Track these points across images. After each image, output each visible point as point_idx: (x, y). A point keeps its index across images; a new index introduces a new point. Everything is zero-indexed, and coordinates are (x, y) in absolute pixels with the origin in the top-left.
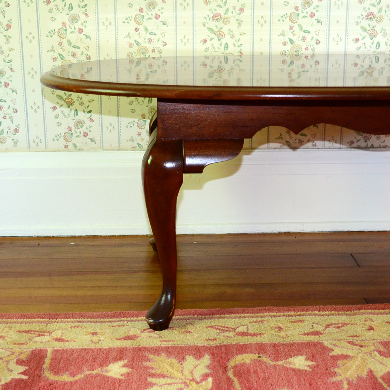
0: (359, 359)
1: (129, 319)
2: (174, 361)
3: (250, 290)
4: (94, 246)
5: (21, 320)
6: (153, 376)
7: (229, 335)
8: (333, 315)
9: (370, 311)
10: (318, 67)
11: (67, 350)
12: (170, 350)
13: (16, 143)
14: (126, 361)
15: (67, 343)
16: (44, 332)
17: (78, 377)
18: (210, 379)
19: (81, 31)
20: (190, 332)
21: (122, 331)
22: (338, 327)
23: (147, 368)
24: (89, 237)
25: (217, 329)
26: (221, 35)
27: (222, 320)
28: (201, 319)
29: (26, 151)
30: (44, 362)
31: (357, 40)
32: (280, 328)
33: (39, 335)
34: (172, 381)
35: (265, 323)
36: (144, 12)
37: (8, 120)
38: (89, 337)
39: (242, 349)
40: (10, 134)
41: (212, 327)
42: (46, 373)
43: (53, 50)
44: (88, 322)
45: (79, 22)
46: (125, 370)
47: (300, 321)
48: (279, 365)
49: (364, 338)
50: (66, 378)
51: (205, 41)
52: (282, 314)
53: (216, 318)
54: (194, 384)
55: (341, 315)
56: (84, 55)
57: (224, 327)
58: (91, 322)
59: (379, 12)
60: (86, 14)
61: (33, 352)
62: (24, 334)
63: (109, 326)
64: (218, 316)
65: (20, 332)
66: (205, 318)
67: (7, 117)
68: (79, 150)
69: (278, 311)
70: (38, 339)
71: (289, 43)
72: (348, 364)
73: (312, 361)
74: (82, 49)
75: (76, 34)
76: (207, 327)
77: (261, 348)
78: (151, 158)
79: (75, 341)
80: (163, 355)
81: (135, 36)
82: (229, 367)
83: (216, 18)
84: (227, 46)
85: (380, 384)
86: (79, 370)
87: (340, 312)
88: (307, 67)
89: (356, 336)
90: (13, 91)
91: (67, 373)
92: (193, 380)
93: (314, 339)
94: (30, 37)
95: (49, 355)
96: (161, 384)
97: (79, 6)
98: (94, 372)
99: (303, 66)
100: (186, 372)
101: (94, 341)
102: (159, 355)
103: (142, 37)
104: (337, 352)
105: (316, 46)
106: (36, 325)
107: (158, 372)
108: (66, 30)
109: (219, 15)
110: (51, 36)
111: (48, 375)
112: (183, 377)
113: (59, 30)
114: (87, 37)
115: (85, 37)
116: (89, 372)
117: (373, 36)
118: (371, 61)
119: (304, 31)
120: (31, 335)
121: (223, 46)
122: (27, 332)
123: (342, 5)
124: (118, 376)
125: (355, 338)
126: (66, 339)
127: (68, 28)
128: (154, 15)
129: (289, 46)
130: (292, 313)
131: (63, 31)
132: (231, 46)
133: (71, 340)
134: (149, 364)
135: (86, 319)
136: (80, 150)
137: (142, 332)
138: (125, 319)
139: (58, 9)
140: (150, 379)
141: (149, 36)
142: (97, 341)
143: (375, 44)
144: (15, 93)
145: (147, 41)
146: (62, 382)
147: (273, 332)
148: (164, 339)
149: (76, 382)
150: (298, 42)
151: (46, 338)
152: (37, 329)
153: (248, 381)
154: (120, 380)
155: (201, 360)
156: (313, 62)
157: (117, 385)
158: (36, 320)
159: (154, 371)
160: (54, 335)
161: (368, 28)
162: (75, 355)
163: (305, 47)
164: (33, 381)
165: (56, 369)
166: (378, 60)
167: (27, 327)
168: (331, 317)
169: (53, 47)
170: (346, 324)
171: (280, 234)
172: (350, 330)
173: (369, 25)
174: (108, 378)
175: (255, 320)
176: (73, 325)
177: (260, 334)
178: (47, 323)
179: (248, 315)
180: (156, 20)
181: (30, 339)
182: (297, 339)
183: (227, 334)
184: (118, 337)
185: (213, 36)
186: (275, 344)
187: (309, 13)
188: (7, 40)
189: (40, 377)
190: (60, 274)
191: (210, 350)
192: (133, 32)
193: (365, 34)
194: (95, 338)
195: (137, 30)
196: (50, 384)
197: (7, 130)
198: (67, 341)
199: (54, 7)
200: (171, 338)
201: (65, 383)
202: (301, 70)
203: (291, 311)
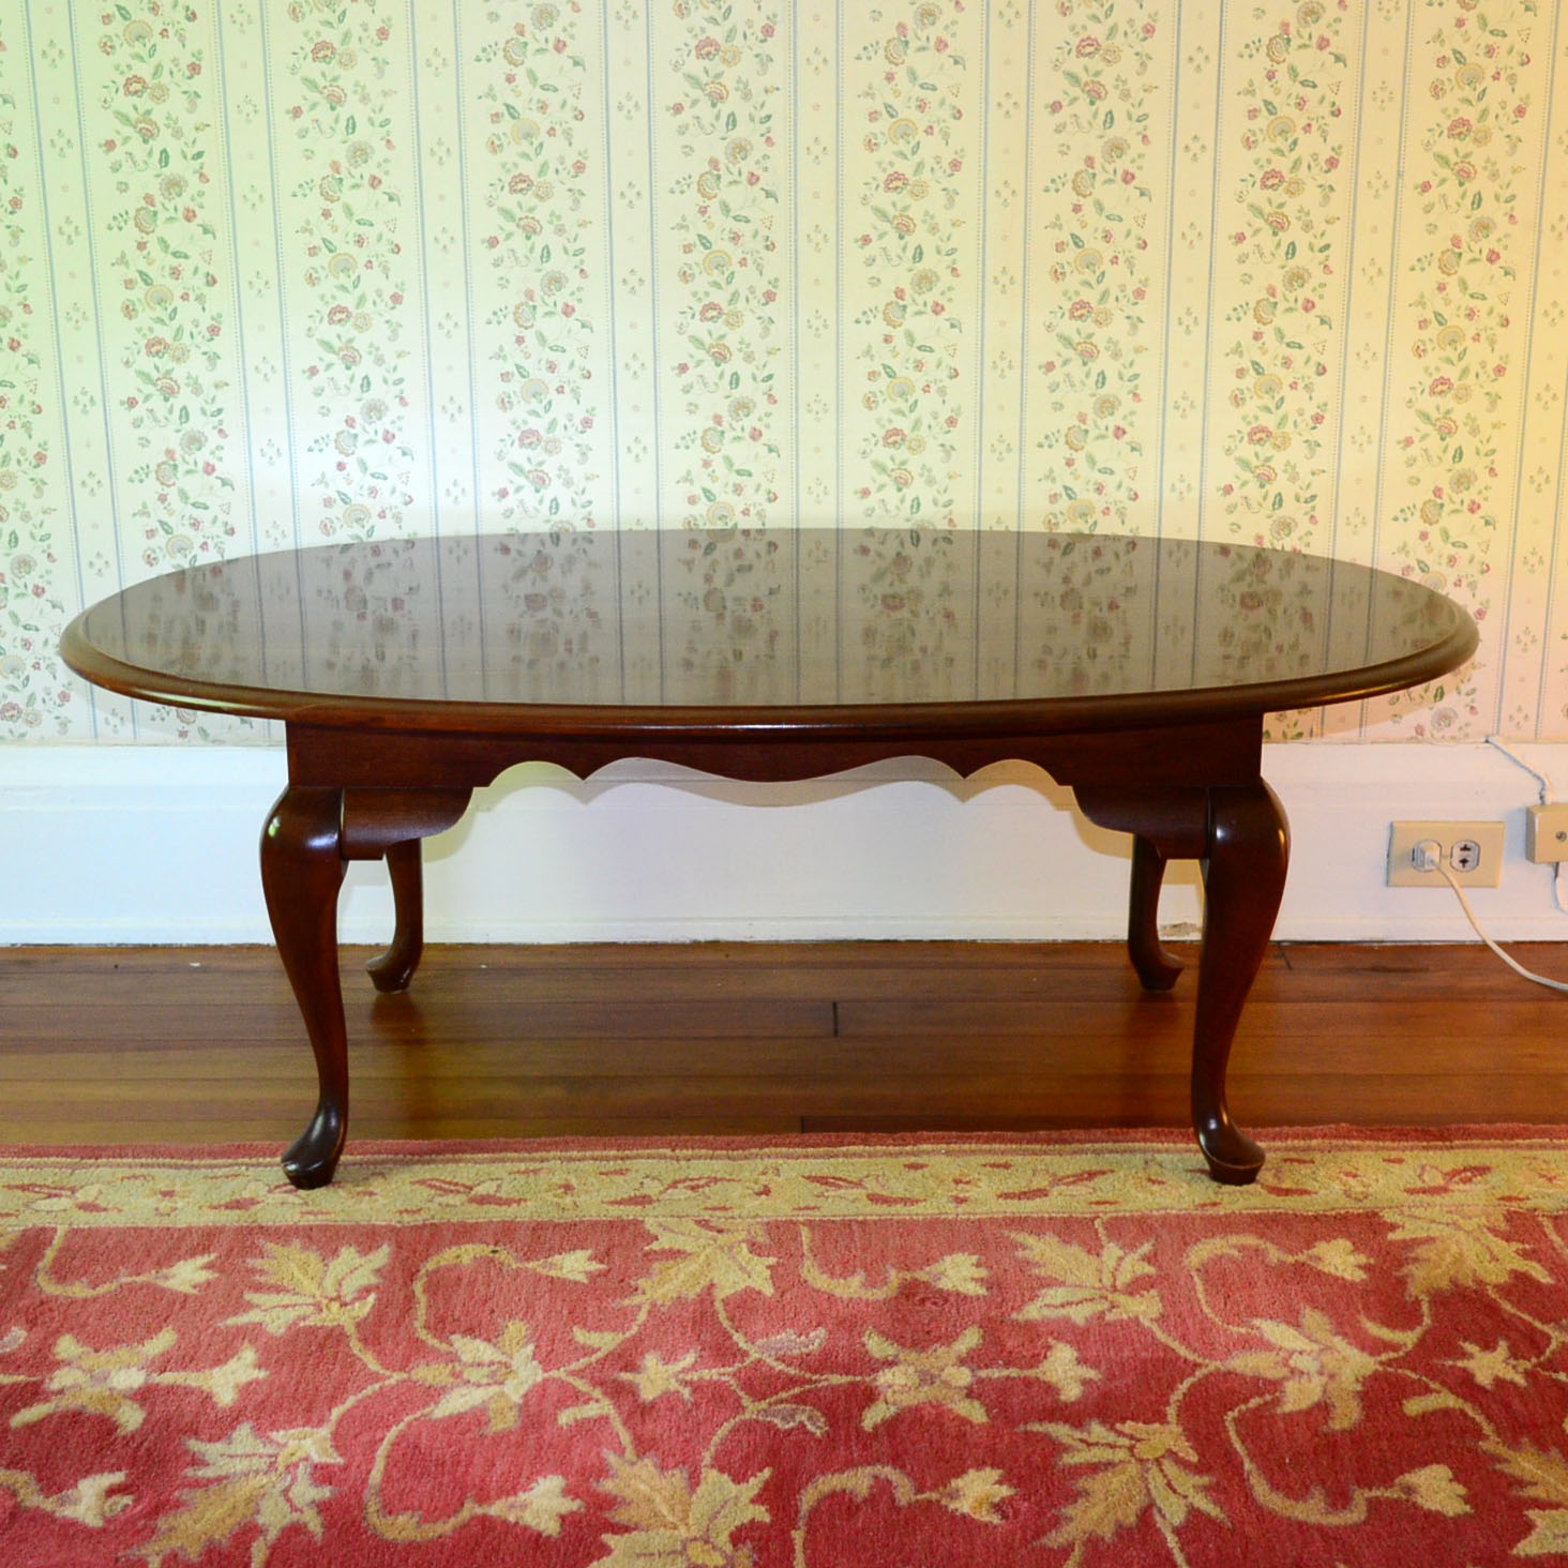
0: (703, 1257)
1: (254, 1160)
2: (313, 1257)
3: (556, 1092)
4: (241, 972)
5: (20, 1160)
6: (258, 1288)
7: (451, 1202)
8: (700, 1157)
9: (784, 1150)
10: (776, 555)
11: (97, 1230)
12: (314, 1233)
13: (64, 725)
14: (213, 1256)
15: (103, 1214)
16: (62, 1188)
17: (102, 1289)
18: (372, 1298)
19: (209, 469)
20: (371, 1194)
21: (228, 1190)
22: (693, 1188)
23: (253, 1271)
24: (239, 948)
25: (431, 1186)
26: (541, 481)
27: (451, 1167)
28: (408, 1163)
29: (89, 745)
30: (43, 1256)
31: (865, 493)
32: (568, 1188)
33: (50, 1196)
34: (294, 1299)
35: (542, 1175)
36: (357, 425)
37: (44, 673)
38: (152, 1202)
39: (464, 1233)
40: (50, 704)
41: (422, 1182)
42: (39, 1279)
43: (145, 513)
44: (164, 1165)
45: (206, 450)
46: (205, 1276)
47: (621, 1172)
48: (527, 1270)
49: (736, 1213)
50: (79, 1290)
51: (503, 494)
52: (588, 1154)
53: (442, 1161)
54: (335, 1306)
55: (719, 1157)
56: (219, 523)
57: (450, 1183)
58: (170, 1166)
59: (914, 429)
60: (221, 431)
61: (24, 1233)
62: (19, 1193)
63: (206, 1177)
64: (449, 1156)
65: (9, 1187)
66: (418, 1162)
67: (43, 666)
68: (214, 742)
69: (583, 1147)
70: (44, 1204)
71: (704, 499)
72: (672, 1272)
73: (602, 1262)
74: (214, 510)
75: (200, 477)
76: (413, 1183)
77: (505, 1233)
78: (276, 822)
79: (120, 1211)
80: (297, 1243)
81: (338, 482)
82: (423, 1271)
83: (527, 441)
84: (555, 506)
85: (714, 1313)
86: (112, 1274)
87: (718, 1152)
88: (749, 556)
89: (724, 1209)
90: (54, 606)
91: (84, 1279)
92: (338, 1298)
93: (630, 1212)
94: (91, 483)
95: (57, 1241)
96: (268, 1304)
97: (204, 412)
98: (139, 1279)
99: (738, 554)
100: (329, 1283)
101: (162, 1210)
102: (287, 1243)
103: (355, 485)
104: (665, 1242)
105: (768, 507)
106: (49, 1172)
107: (272, 1281)
108: (175, 467)
109: (534, 433)
110: (141, 481)
111: (42, 1284)
112: (318, 1293)
113: (159, 466)
114: (225, 483)
115: (219, 482)
116: (129, 1279)
117: (901, 483)
118: (902, 544)
119: (739, 472)
120: (32, 1195)
121: (547, 504)
122: (23, 1188)
123: (826, 411)
124: (186, 1289)
125: (718, 1213)
126: (103, 1205)
127: (179, 461)
128: (380, 432)
129: (702, 507)
130: (613, 1153)
131: (168, 469)
132: (564, 504)
133: (115, 1208)
134: (258, 1263)
135: (161, 1160)
136: (216, 742)
137: (270, 1191)
138: (246, 1160)
139: (156, 420)
140: (249, 1296)
141: (370, 482)
142: (167, 1210)
143: (908, 503)
144: (58, 611)
145: (366, 492)
146: (66, 1298)
147: (549, 1197)
148: (310, 1208)
149: (95, 1300)
150: (725, 497)
151: (64, 1202)
152: (49, 1182)
153: (447, 1301)
154: (186, 1296)
155: (370, 1257)
156: (762, 547)
157: (178, 1306)
158: (52, 1159)
159: (263, 1279)
160: (81, 1196)
161: (890, 465)
162: (110, 1243)
163: (742, 507)
164: (9, 1295)
165: (61, 1273)
166: (918, 540)
167: (26, 1177)
168: (694, 1162)
169: (145, 505)
170: (716, 1180)
171: (696, 946)
172: (716, 1194)
173: (892, 459)
174: (163, 1290)
175: (522, 1166)
176: (128, 1172)
177: (519, 1201)
178: (74, 1167)
179: (515, 1155)
180: (385, 445)
181: (27, 1205)
182: (593, 1213)
183: (450, 1199)
184: (215, 1203)
185: (521, 480)
186: (538, 1224)
187: (748, 430)
188: (38, 488)
189: (24, 1286)
190: (144, 1045)
191: (396, 1235)
192: (332, 471)
193: (884, 478)
194: (165, 1205)
195: (341, 466)
196: (42, 1303)
197: (43, 695)
198: (105, 1210)
199: (145, 415)
200: (326, 1206)
201: (73, 1302)
202: (735, 564)
203: (611, 1147)
